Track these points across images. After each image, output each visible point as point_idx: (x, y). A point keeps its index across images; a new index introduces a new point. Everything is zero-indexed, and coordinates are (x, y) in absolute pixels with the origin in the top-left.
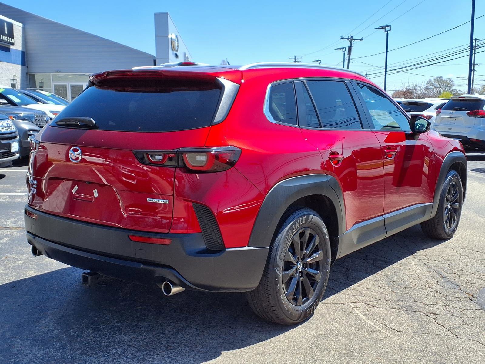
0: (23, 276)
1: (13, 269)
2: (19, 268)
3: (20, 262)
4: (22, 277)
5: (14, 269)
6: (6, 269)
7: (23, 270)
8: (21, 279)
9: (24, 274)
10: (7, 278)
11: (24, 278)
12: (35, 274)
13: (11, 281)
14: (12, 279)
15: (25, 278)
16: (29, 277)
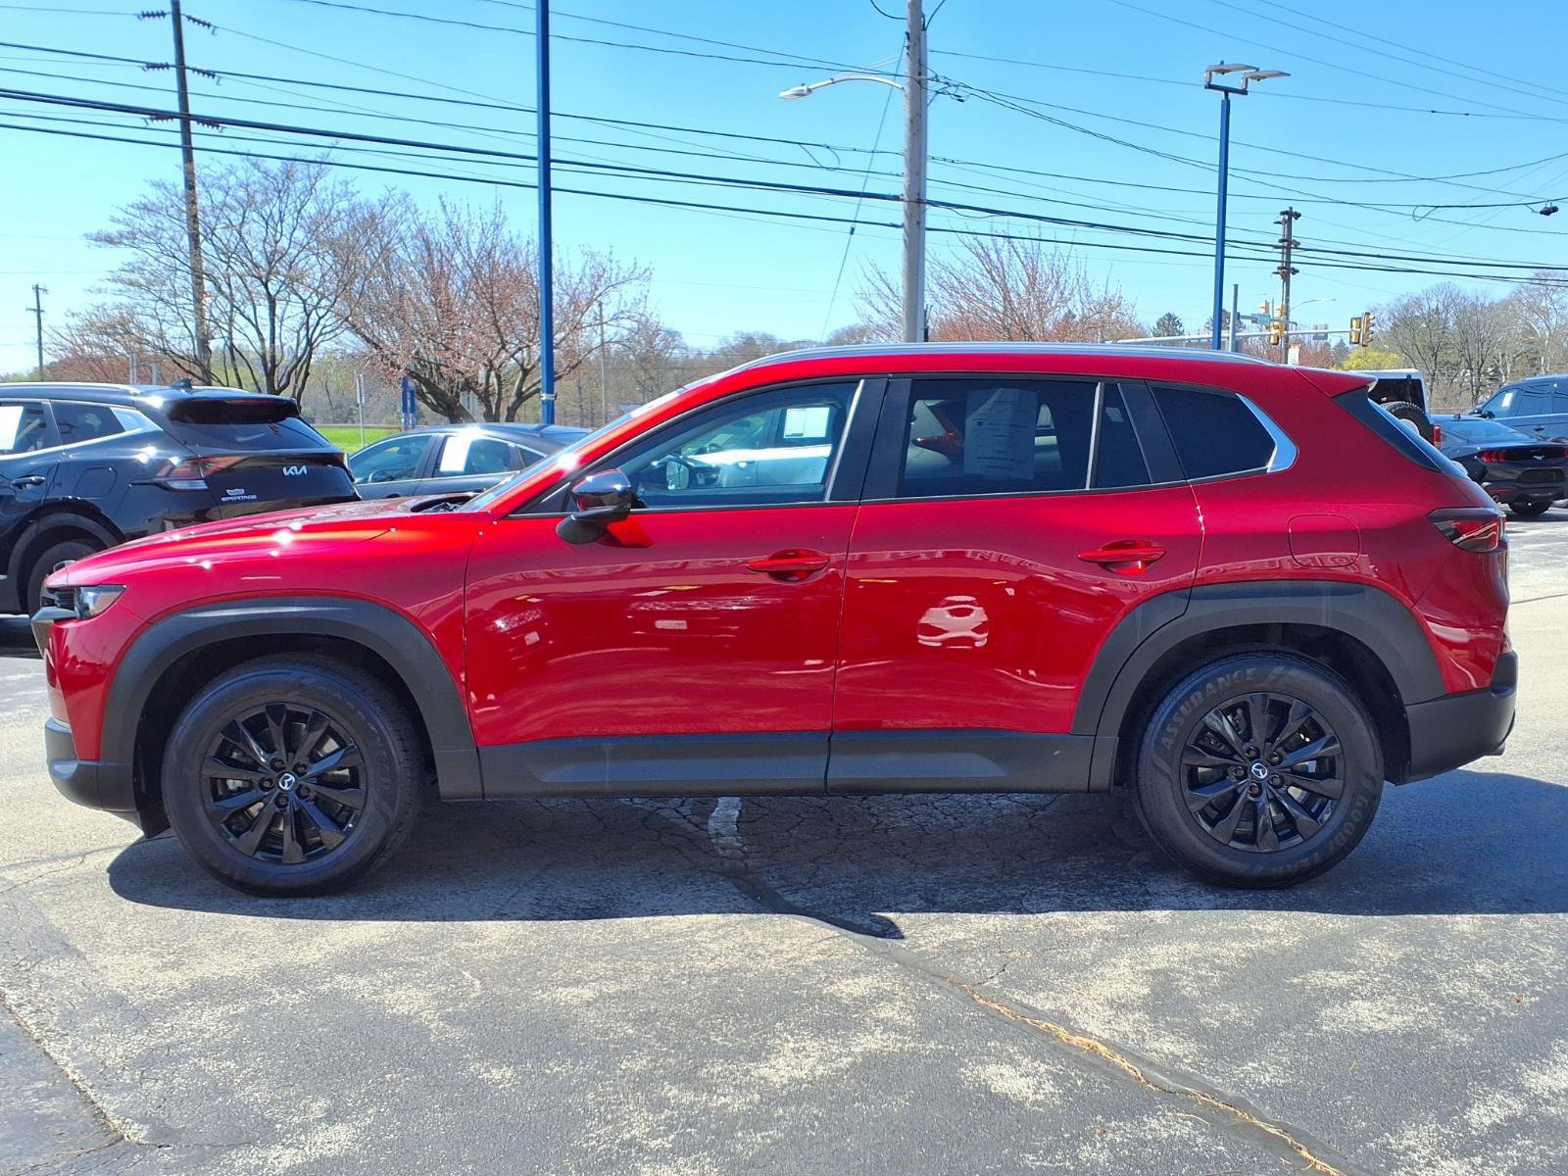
0: (1494, 923)
1: (1512, 952)
2: (1493, 950)
3: (1480, 969)
4: (1494, 919)
5: (1506, 949)
6: (1533, 955)
7: (1485, 940)
8: (1502, 916)
9: (1486, 926)
10: (1538, 929)
11: (1495, 916)
12: (1458, 918)
13: (1530, 918)
14: (1525, 921)
15: (1490, 916)
16: (1479, 916)
